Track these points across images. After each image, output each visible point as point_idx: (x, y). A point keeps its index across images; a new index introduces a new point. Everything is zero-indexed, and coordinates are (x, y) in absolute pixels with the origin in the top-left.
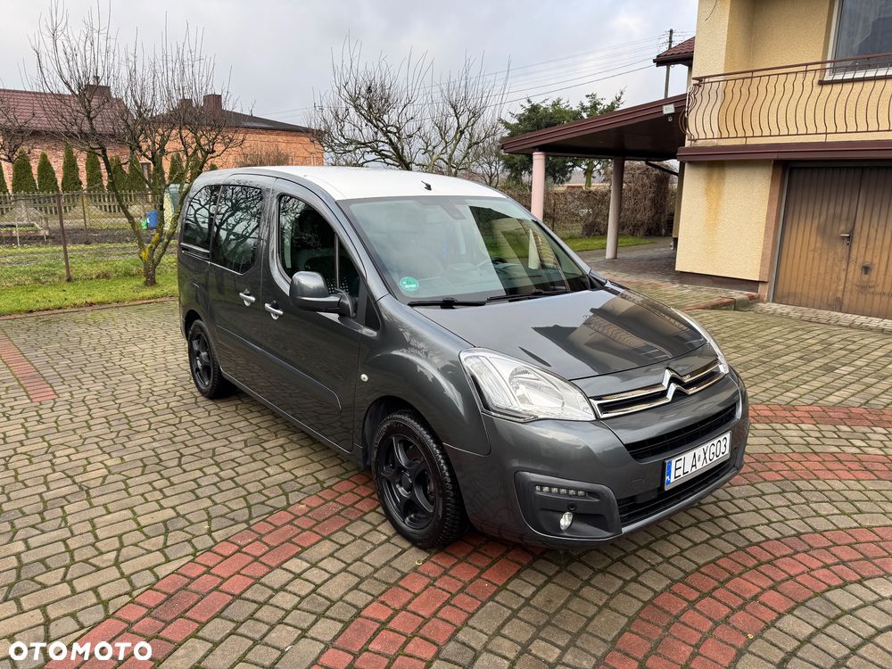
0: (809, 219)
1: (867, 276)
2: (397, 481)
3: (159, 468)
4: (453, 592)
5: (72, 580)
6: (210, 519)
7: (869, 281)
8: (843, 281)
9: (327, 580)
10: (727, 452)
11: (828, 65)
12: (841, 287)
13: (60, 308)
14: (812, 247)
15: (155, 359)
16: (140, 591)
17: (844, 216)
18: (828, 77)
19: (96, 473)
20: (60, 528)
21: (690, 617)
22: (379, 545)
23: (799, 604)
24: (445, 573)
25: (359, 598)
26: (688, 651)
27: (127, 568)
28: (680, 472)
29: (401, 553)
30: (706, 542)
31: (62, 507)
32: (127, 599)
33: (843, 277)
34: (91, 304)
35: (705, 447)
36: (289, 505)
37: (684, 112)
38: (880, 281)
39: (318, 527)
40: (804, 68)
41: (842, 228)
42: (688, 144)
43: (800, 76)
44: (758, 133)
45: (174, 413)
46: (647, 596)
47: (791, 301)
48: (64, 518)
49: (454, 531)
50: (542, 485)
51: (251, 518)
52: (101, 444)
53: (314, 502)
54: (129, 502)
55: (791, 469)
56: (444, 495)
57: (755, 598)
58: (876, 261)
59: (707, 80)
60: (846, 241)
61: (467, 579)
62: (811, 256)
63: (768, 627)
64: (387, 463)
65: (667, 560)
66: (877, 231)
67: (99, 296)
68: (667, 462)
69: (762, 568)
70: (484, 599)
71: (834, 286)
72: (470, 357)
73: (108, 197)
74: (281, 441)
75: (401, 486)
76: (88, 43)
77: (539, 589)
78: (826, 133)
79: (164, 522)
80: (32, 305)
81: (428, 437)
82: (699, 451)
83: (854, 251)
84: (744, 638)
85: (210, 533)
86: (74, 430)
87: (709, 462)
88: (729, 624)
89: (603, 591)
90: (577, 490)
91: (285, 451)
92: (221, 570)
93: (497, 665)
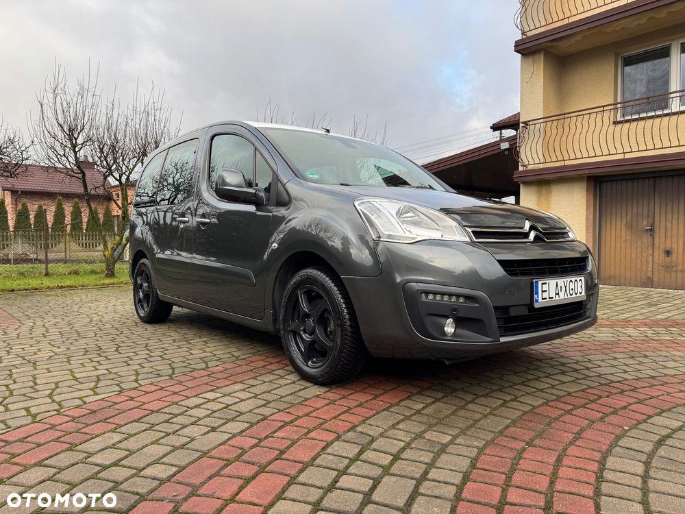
0: (619, 218)
1: (669, 258)
2: (302, 329)
3: (98, 352)
4: (351, 407)
5: (7, 404)
6: (137, 374)
7: (671, 262)
8: (651, 263)
9: (238, 402)
10: (583, 294)
11: (619, 106)
12: (650, 269)
13: (37, 289)
14: (623, 239)
15: (107, 308)
16: (65, 410)
17: (645, 214)
18: (619, 119)
19: (46, 354)
20: (5, 379)
21: (567, 418)
22: (285, 385)
23: (663, 411)
24: (344, 397)
25: (266, 411)
26: (571, 436)
27: (57, 398)
28: (546, 295)
29: (304, 389)
30: (573, 381)
31: (10, 370)
32: (55, 413)
33: (650, 260)
34: (62, 287)
35: (565, 280)
36: (207, 367)
37: (516, 147)
38: (680, 261)
39: (231, 378)
40: (602, 109)
41: (645, 223)
42: (521, 168)
43: (600, 115)
44: (573, 156)
45: (117, 329)
46: (528, 408)
47: (612, 282)
48: (11, 376)
50: (427, 293)
51: (173, 373)
52: (52, 343)
53: (229, 366)
54: (69, 367)
55: (636, 347)
56: (342, 326)
57: (625, 408)
58: (675, 246)
59: (531, 123)
60: (649, 233)
61: (363, 400)
62: (623, 246)
63: (641, 423)
64: (293, 319)
65: (542, 390)
66: (672, 223)
67: (68, 283)
68: (534, 281)
69: (626, 393)
70: (380, 410)
71: (644, 268)
73: (86, 236)
74: (205, 339)
75: (305, 331)
76: (80, 97)
77: (427, 406)
78: (624, 153)
79: (98, 377)
80: (14, 286)
82: (561, 281)
83: (657, 240)
84: (621, 429)
85: (136, 381)
86: (32, 338)
87: (569, 296)
88: (605, 422)
89: (487, 406)
90: (458, 296)
91: (207, 343)
92: (145, 399)
93: (393, 444)
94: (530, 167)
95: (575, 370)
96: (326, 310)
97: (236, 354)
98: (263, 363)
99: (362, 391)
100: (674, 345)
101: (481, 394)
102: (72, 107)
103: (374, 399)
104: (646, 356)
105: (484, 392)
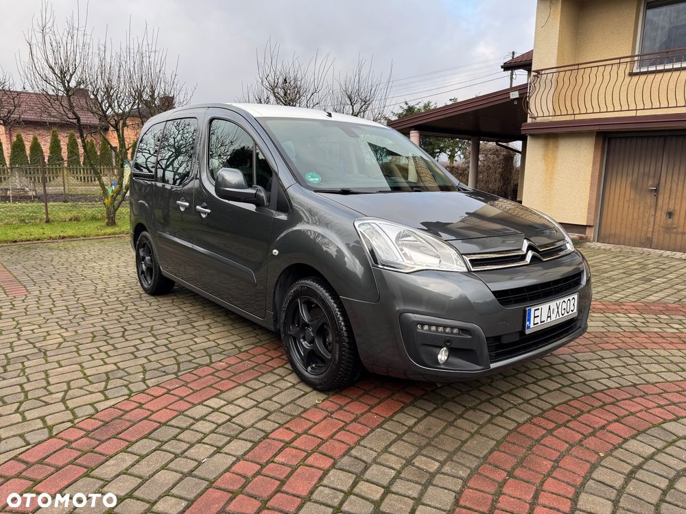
0: (624, 177)
1: (671, 220)
2: (301, 336)
3: (105, 338)
4: (348, 422)
5: (24, 411)
6: (145, 371)
7: (672, 224)
8: (652, 224)
9: (241, 413)
11: (636, 58)
12: (651, 229)
13: (39, 240)
14: (627, 198)
15: (110, 270)
16: (81, 419)
17: (652, 173)
18: (635, 70)
19: (53, 341)
20: (19, 376)
21: (548, 440)
22: (286, 389)
23: (639, 433)
24: (341, 408)
25: (267, 426)
26: (549, 464)
27: (71, 404)
29: (303, 395)
30: (559, 389)
31: (22, 363)
32: (70, 424)
33: (652, 219)
34: (64, 238)
35: (558, 302)
36: (211, 362)
37: (526, 97)
38: (681, 223)
39: (235, 377)
40: (618, 61)
41: (651, 183)
42: (529, 120)
43: (615, 67)
44: (583, 111)
45: (122, 304)
46: (512, 426)
47: (611, 241)
48: (23, 370)
49: (349, 373)
50: (423, 324)
51: (179, 370)
52: (60, 323)
53: (232, 361)
54: (79, 360)
55: (624, 342)
56: (340, 342)
57: (603, 428)
58: (677, 208)
59: (543, 72)
60: (654, 193)
61: (359, 412)
62: (626, 205)
63: (616, 448)
64: (293, 324)
65: (527, 401)
66: (677, 185)
67: (70, 232)
68: (527, 309)
69: (607, 407)
70: (373, 426)
71: (645, 228)
72: (363, 224)
73: (84, 169)
74: (208, 321)
75: (305, 340)
76: (70, 37)
77: (420, 420)
78: (636, 110)
79: (107, 373)
80: (16, 237)
81: (327, 294)
82: (553, 304)
83: (660, 201)
84: (597, 456)
85: (144, 380)
86: (39, 314)
87: (561, 316)
88: (583, 446)
89: (475, 422)
90: (452, 327)
91: (210, 328)
92: (152, 406)
93: (385, 474)
94: (538, 120)
95: (562, 374)
96: (324, 323)
97: (239, 344)
98: (264, 358)
99: (357, 399)
100: (660, 340)
101: (470, 406)
102: (62, 48)
103: (369, 411)
104: (632, 356)
105: (474, 404)
